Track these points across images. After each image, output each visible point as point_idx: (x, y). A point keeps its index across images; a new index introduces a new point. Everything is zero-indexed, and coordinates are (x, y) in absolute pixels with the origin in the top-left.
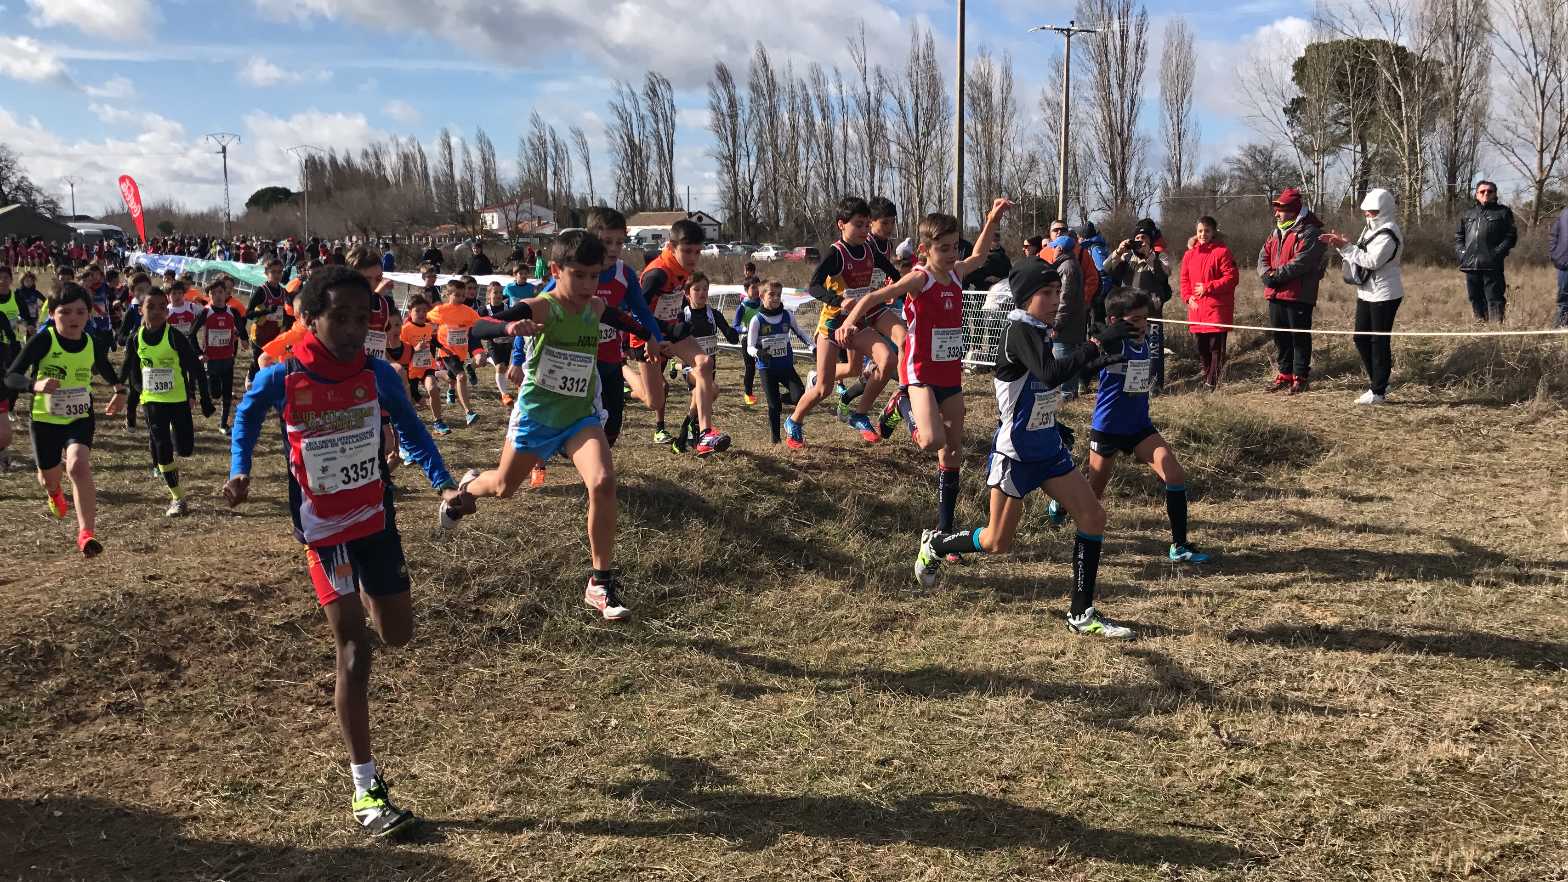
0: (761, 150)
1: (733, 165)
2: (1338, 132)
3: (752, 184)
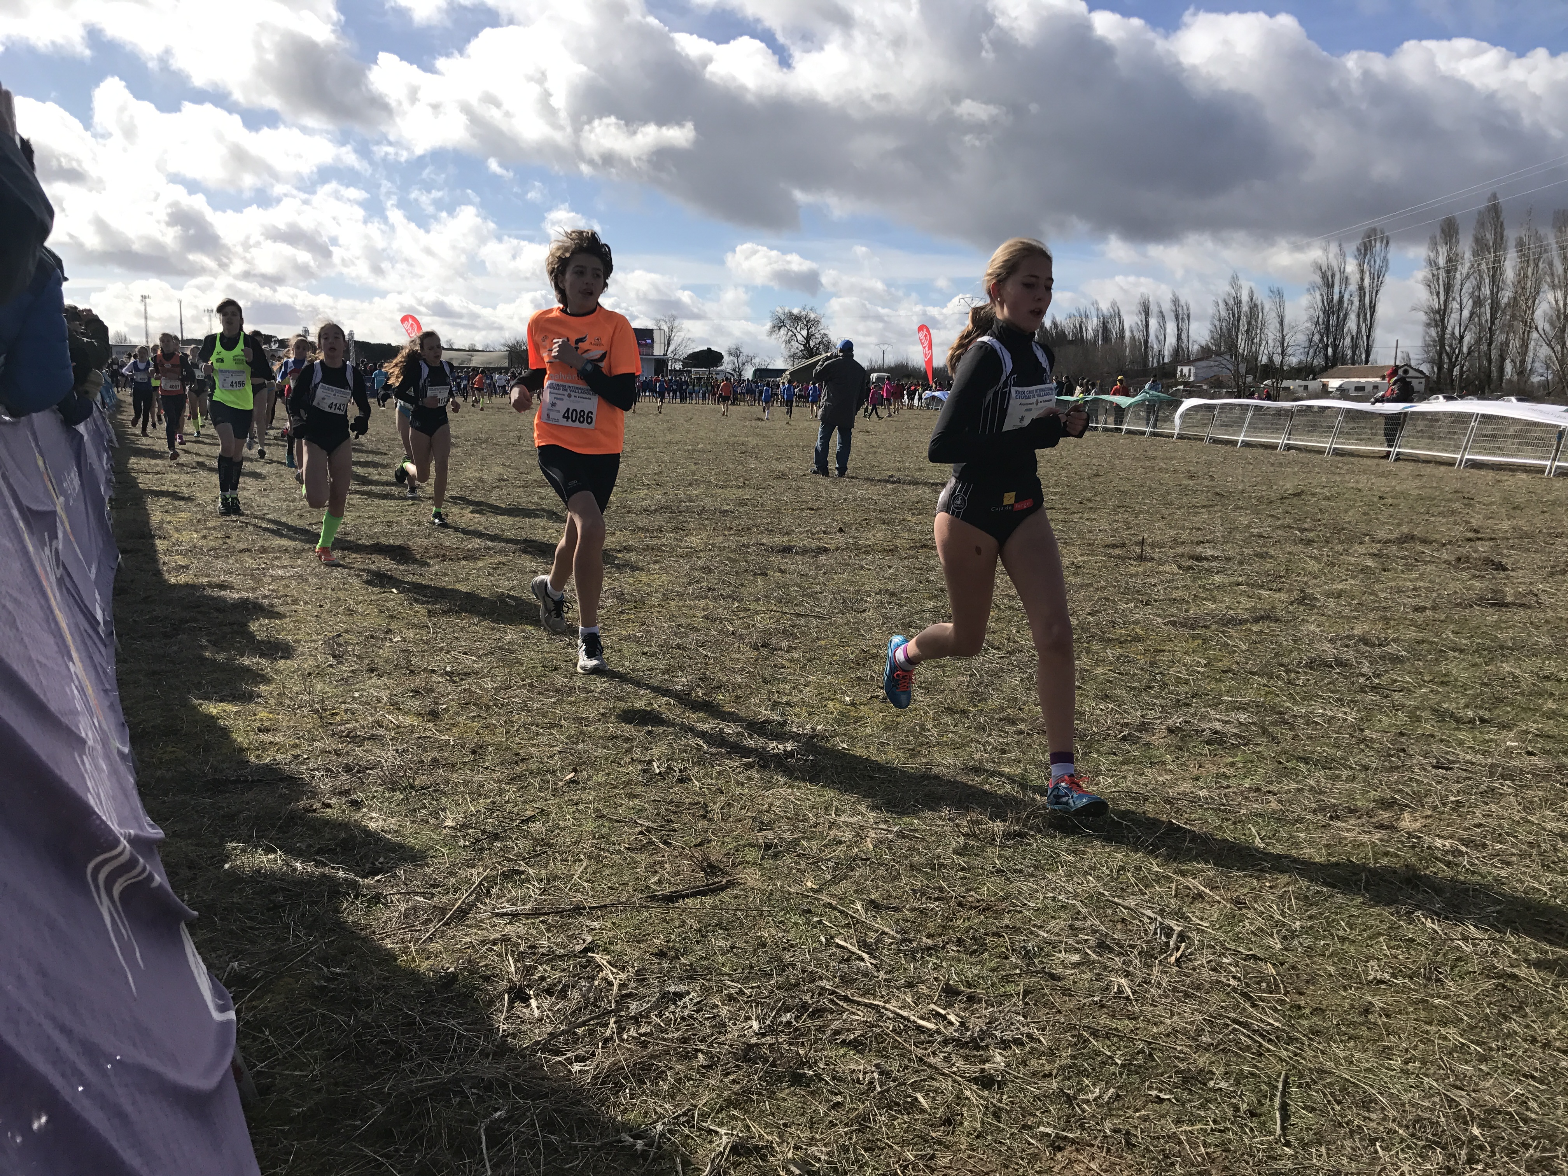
0: (1478, 303)
3: (1462, 337)
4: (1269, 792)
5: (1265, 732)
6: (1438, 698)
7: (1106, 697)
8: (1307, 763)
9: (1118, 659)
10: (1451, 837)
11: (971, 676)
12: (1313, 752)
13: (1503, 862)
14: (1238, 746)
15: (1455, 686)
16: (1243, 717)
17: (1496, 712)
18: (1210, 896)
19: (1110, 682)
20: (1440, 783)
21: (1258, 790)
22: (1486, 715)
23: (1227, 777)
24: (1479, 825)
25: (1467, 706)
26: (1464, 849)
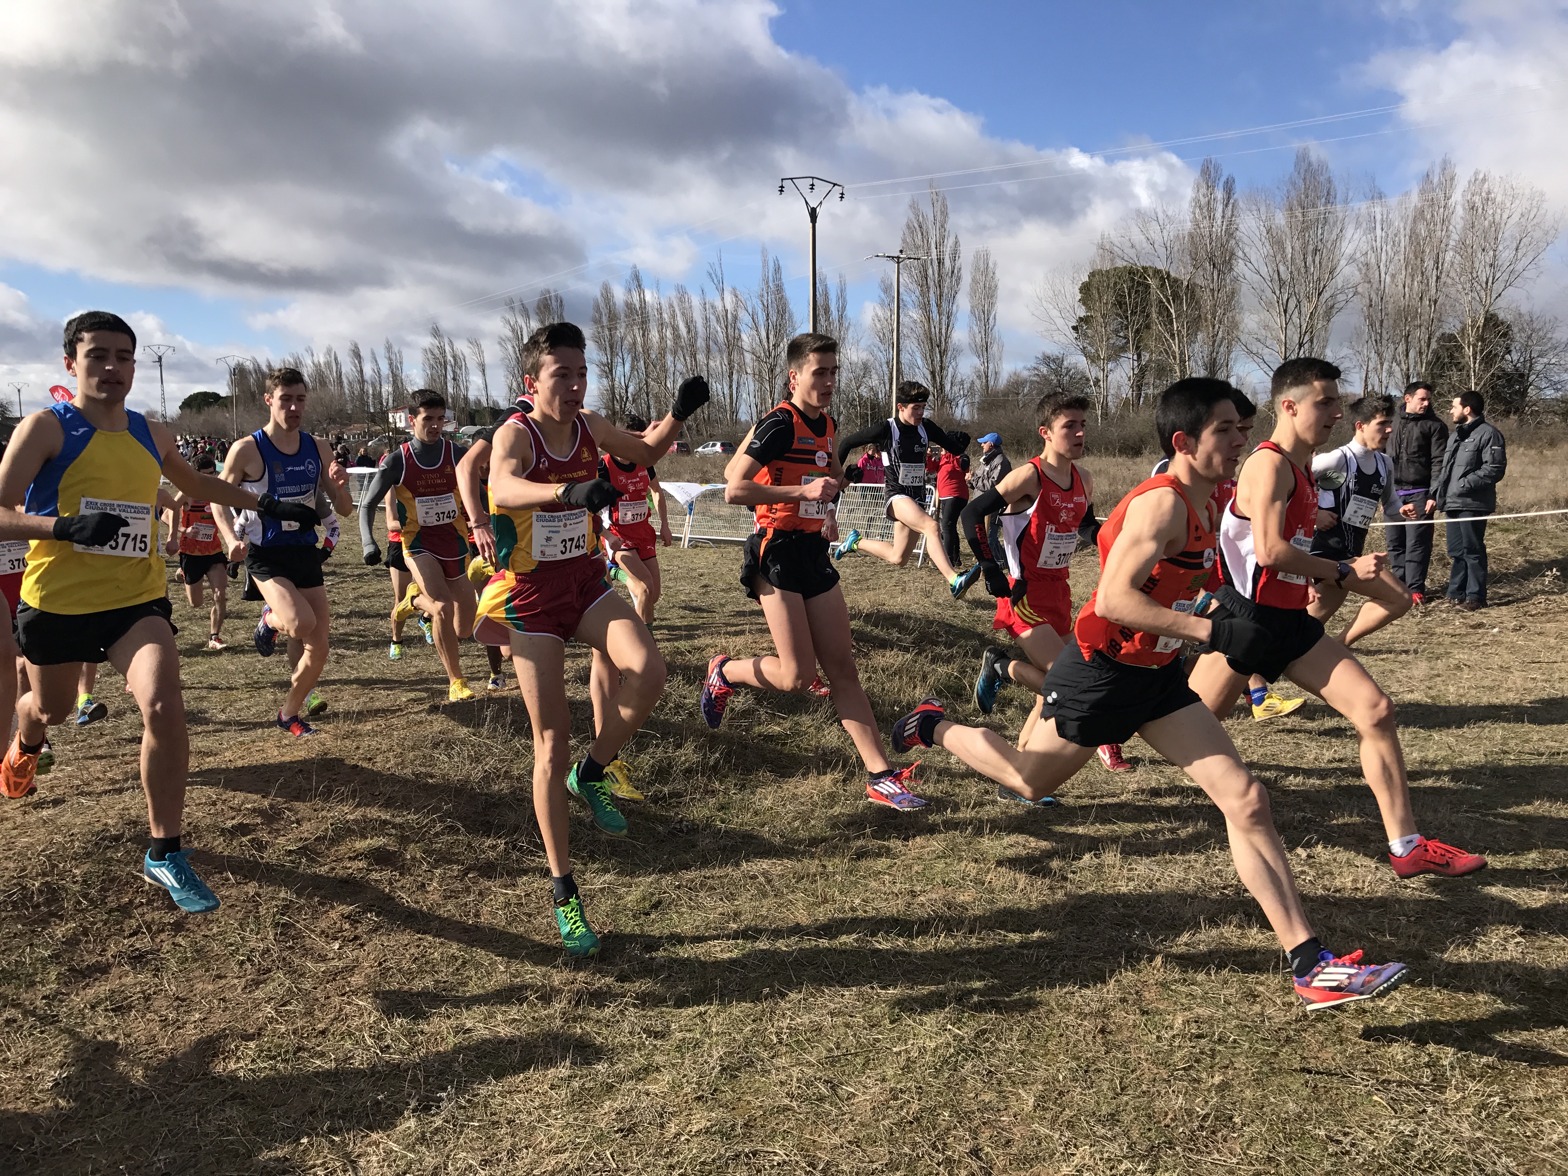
2: (1118, 343)
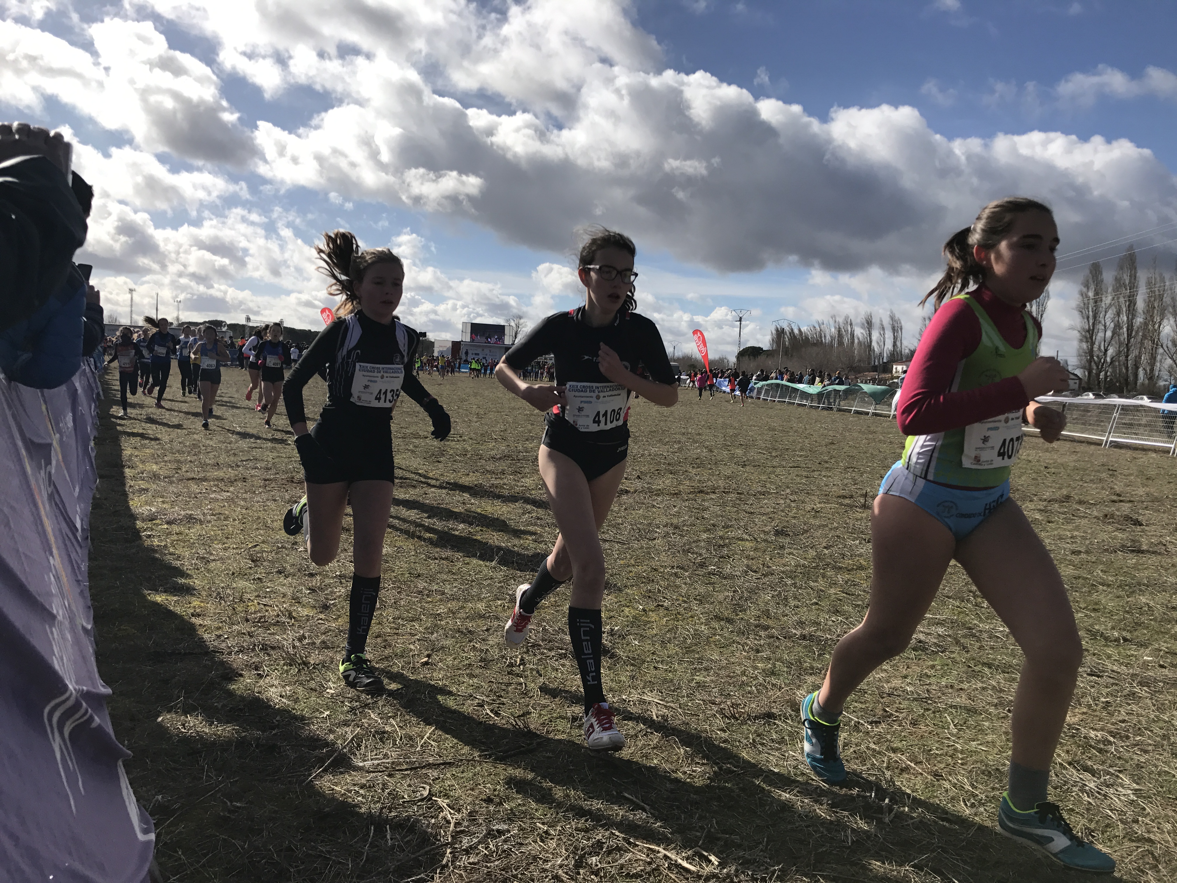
0: (1118, 326)
1: (1091, 338)
3: (1106, 350)
4: (961, 689)
5: (957, 642)
6: (1091, 621)
7: (837, 612)
8: (990, 668)
9: (846, 582)
10: (1102, 729)
11: (734, 592)
12: (994, 660)
13: (1141, 750)
14: (937, 653)
15: (1104, 613)
16: (941, 630)
17: (1136, 633)
18: (914, 769)
19: (840, 600)
20: (1093, 687)
21: (952, 687)
22: (1128, 636)
23: (929, 677)
24: (1123, 721)
25: (1113, 628)
26: (1112, 739)
